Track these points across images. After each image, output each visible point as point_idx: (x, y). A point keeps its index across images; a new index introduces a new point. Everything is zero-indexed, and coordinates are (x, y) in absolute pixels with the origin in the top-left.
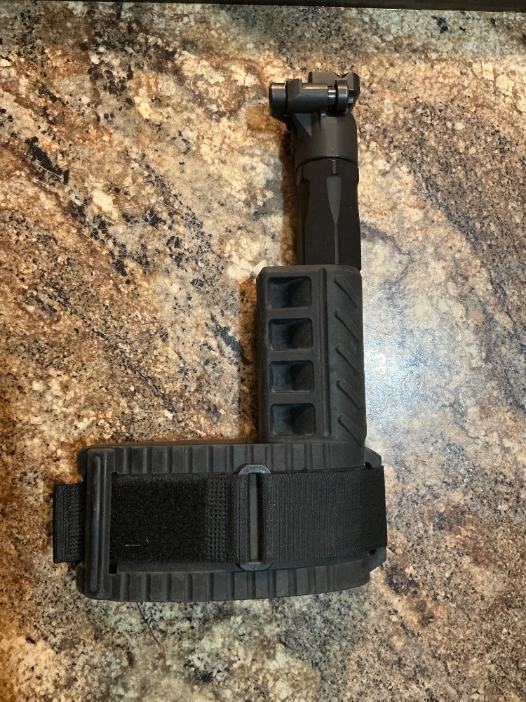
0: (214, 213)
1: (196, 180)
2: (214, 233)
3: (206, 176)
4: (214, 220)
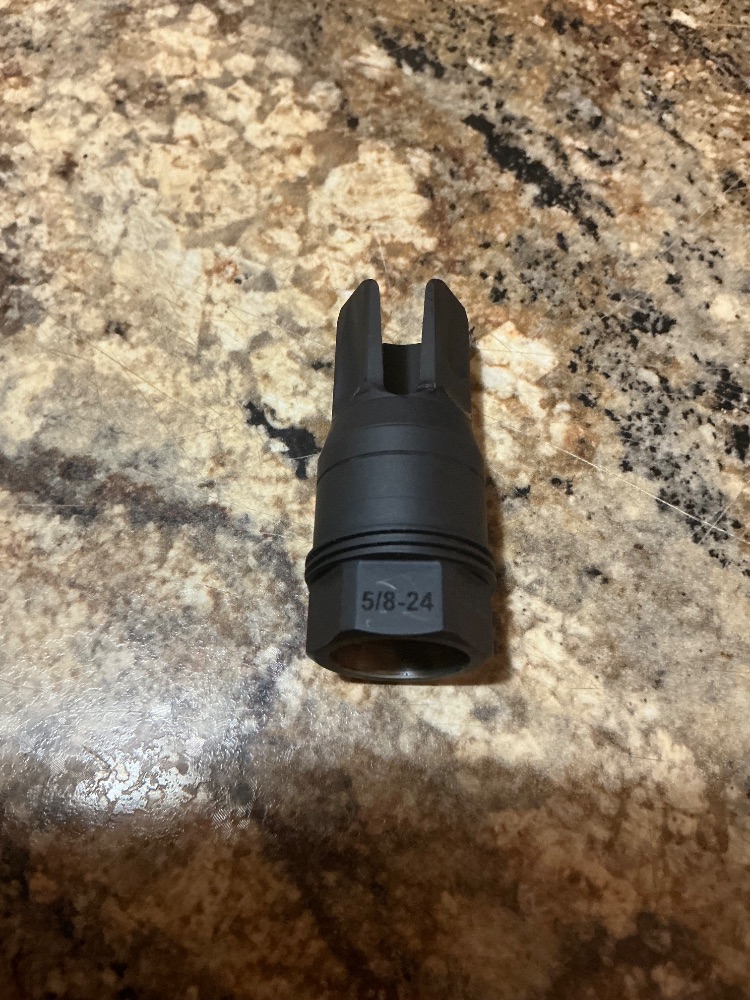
0: (621, 544)
1: (705, 663)
2: (614, 477)
3: (670, 681)
4: (618, 517)
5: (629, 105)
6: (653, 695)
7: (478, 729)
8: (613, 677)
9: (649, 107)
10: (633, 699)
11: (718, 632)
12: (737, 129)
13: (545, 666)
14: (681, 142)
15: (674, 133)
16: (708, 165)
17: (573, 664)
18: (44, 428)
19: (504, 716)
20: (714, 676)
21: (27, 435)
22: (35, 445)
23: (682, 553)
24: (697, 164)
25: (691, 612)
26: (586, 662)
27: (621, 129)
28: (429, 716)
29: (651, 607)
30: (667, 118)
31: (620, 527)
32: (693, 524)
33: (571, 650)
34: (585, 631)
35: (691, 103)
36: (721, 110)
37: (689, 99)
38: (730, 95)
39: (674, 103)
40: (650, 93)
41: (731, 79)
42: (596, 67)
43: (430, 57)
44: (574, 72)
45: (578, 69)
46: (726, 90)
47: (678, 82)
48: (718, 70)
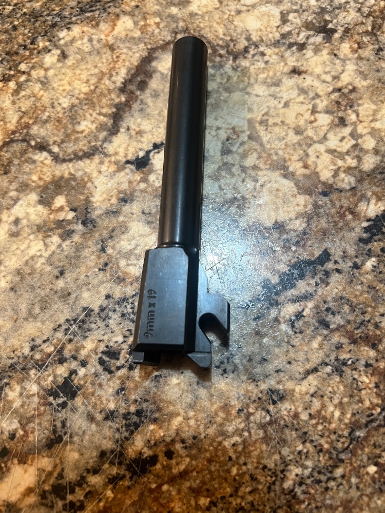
5: (339, 347)
6: (9, 286)
7: (12, 218)
8: (18, 272)
9: (337, 359)
10: (9, 278)
11: (26, 319)
12: (319, 412)
13: (28, 247)
14: (308, 373)
15: (315, 370)
16: (290, 385)
17: (27, 258)
18: (162, 74)
19: (14, 229)
20: (10, 313)
21: (160, 68)
22: (155, 71)
23: (63, 313)
24: (291, 378)
25: (37, 310)
26: (27, 263)
27: (319, 338)
28: (21, 202)
29: (43, 293)
30: (328, 369)
31: (79, 288)
32: (75, 320)
33: (32, 258)
34: (38, 265)
35: (342, 388)
36: (336, 406)
37: (345, 387)
38: (349, 416)
39: (341, 376)
40: (350, 362)
41: (364, 421)
42: (371, 333)
43: (376, 238)
44: (367, 319)
45: (369, 321)
46: (354, 414)
47: (359, 383)
48: (372, 415)
